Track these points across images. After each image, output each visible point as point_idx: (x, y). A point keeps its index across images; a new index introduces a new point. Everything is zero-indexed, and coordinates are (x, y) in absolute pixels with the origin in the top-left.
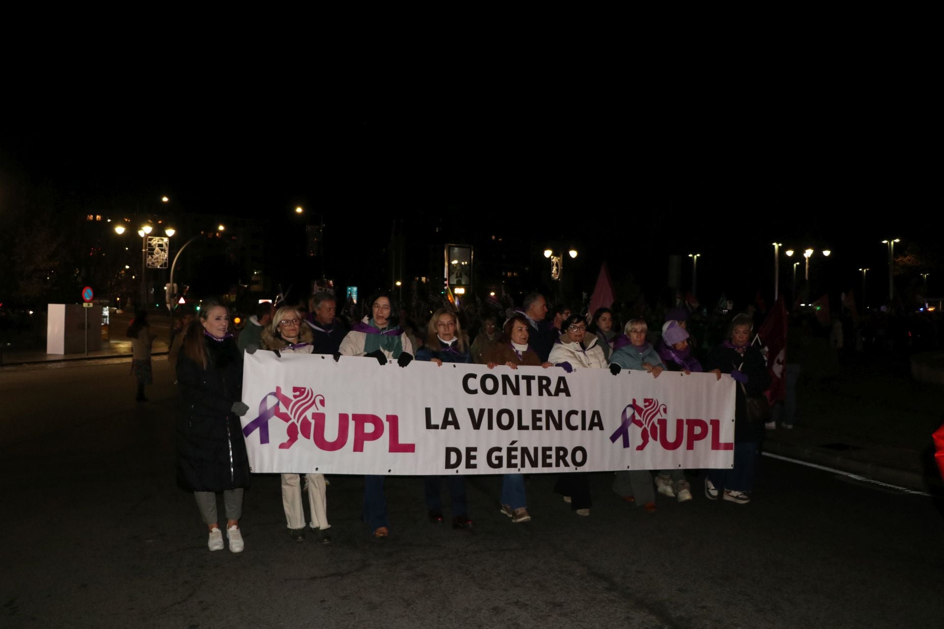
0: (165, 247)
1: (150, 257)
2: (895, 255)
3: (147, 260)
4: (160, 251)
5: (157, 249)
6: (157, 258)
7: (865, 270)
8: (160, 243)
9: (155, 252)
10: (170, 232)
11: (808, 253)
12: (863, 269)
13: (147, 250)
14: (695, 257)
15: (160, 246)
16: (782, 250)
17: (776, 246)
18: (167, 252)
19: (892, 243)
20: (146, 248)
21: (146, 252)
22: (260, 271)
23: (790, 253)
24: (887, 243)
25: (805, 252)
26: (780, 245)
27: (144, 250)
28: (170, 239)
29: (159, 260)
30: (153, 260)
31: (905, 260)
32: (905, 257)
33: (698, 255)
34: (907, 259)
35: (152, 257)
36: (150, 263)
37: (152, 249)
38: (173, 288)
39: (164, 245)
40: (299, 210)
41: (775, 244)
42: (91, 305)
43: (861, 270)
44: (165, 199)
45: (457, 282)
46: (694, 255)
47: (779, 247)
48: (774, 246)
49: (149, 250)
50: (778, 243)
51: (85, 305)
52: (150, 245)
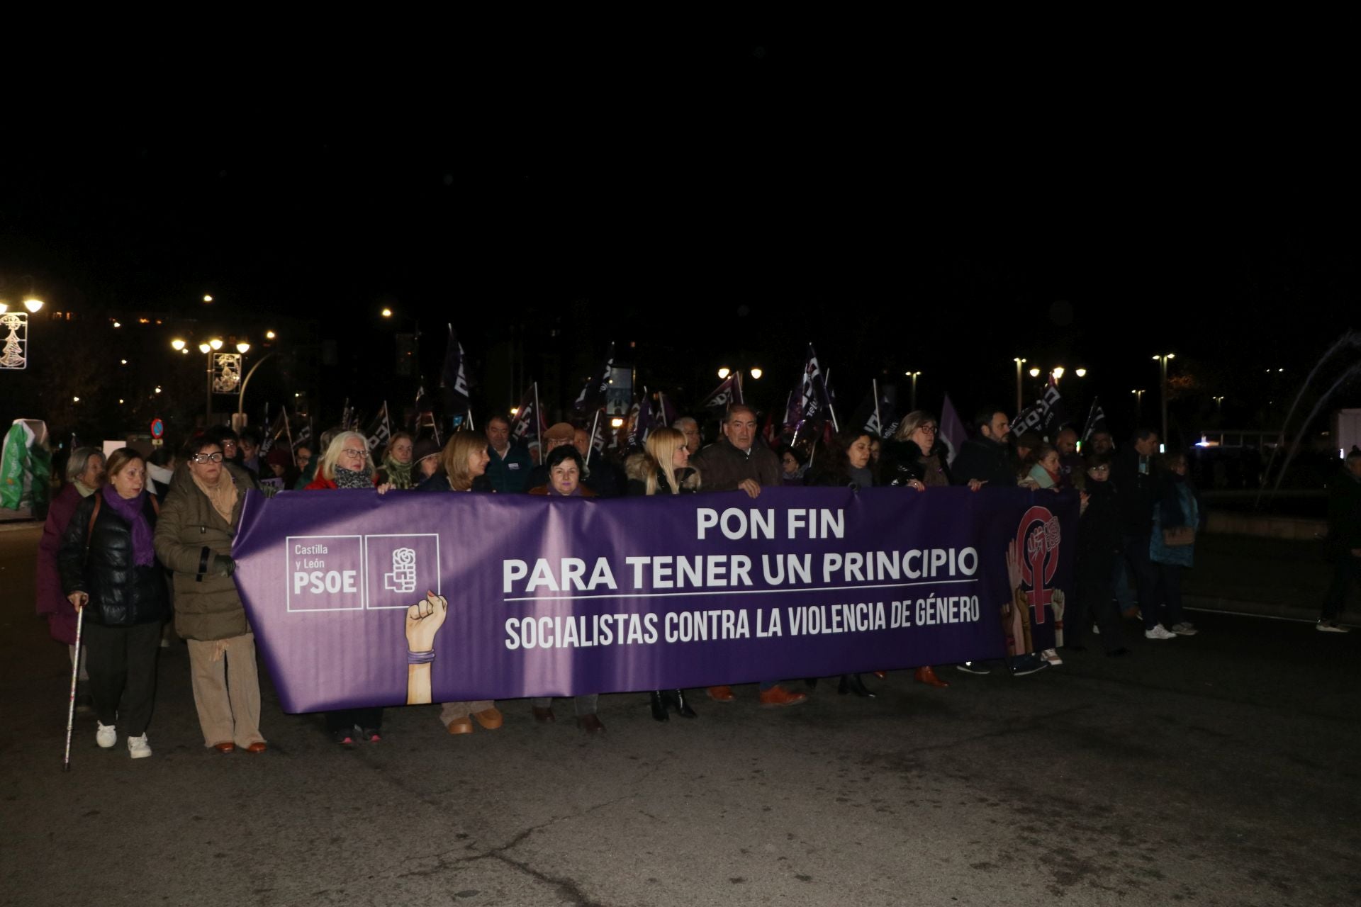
0: (236, 366)
1: (217, 380)
2: (1169, 375)
3: (214, 383)
4: (230, 372)
5: (226, 369)
6: (226, 382)
7: (1139, 393)
8: (231, 361)
9: (223, 373)
10: (243, 347)
11: (1058, 373)
12: (1137, 391)
13: (214, 370)
14: (915, 376)
15: (230, 365)
16: (1026, 368)
17: (1019, 362)
18: (239, 372)
19: (1165, 359)
20: (212, 368)
21: (211, 373)
22: (304, 393)
23: (1035, 372)
24: (1159, 359)
25: (1053, 372)
26: (1024, 361)
27: (209, 371)
28: (243, 355)
29: (229, 384)
30: (221, 384)
31: (1181, 380)
32: (1181, 378)
33: (918, 373)
34: (1183, 381)
35: (220, 380)
36: (217, 387)
37: (219, 370)
38: (242, 419)
39: (236, 364)
40: (387, 313)
41: (1017, 360)
42: (161, 442)
43: (1134, 391)
44: (208, 298)
45: (616, 411)
46: (912, 373)
47: (1023, 364)
48: (1016, 363)
49: (217, 370)
50: (1021, 359)
51: (154, 442)
52: (217, 364)
